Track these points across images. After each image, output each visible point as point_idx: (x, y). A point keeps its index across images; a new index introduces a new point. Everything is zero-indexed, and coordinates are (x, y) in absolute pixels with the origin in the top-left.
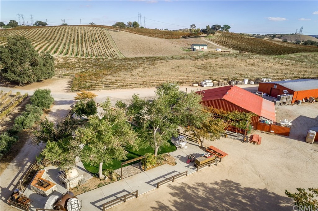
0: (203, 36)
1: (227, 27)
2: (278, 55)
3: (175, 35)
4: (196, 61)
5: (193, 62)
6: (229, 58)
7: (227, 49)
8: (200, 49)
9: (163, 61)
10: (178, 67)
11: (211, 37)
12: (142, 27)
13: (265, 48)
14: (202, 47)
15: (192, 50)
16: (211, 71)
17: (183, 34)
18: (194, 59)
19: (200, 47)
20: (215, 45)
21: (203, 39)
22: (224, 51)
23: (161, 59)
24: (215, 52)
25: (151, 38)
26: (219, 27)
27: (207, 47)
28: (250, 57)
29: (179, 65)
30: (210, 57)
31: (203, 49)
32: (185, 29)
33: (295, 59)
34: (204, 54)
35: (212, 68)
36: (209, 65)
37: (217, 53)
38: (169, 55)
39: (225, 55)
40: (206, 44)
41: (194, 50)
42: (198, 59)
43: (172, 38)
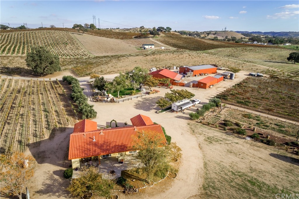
0: (151, 37)
1: (169, 29)
2: (203, 50)
3: (128, 35)
4: (147, 57)
5: (145, 58)
6: (169, 54)
7: (168, 47)
8: (149, 47)
9: (124, 58)
10: (136, 61)
11: (157, 37)
12: (99, 29)
13: (196, 45)
14: (151, 46)
15: (143, 49)
16: (156, 63)
17: (134, 34)
18: (145, 56)
19: (149, 46)
20: (160, 45)
21: (151, 39)
22: (166, 49)
23: (123, 57)
24: (160, 50)
25: (109, 39)
26: (163, 28)
27: (154, 46)
28: (183, 53)
29: (136, 60)
30: (156, 54)
31: (151, 47)
32: (135, 28)
33: (213, 53)
34: (152, 51)
35: (157, 61)
36: (155, 59)
37: (161, 50)
38: (128, 53)
39: (166, 52)
40: (153, 44)
41: (145, 48)
42: (148, 55)
43: (126, 38)
